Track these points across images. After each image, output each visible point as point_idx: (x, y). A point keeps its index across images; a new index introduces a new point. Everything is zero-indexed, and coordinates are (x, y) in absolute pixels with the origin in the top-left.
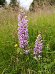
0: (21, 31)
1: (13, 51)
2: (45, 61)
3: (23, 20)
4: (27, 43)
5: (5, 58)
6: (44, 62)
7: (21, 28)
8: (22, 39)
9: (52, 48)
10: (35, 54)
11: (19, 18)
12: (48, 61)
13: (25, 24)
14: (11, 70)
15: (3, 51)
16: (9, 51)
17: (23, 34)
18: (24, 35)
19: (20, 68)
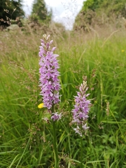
0: (45, 75)
1: (34, 119)
2: (104, 141)
3: (49, 55)
4: (56, 99)
5: (17, 133)
6: (104, 144)
7: (45, 70)
8: (48, 91)
9: (122, 113)
10: (75, 121)
11: (41, 51)
12: (112, 143)
13: (52, 63)
14: (29, 160)
15: (13, 118)
16: (27, 118)
17: (49, 80)
18: (50, 83)
19: (50, 156)
